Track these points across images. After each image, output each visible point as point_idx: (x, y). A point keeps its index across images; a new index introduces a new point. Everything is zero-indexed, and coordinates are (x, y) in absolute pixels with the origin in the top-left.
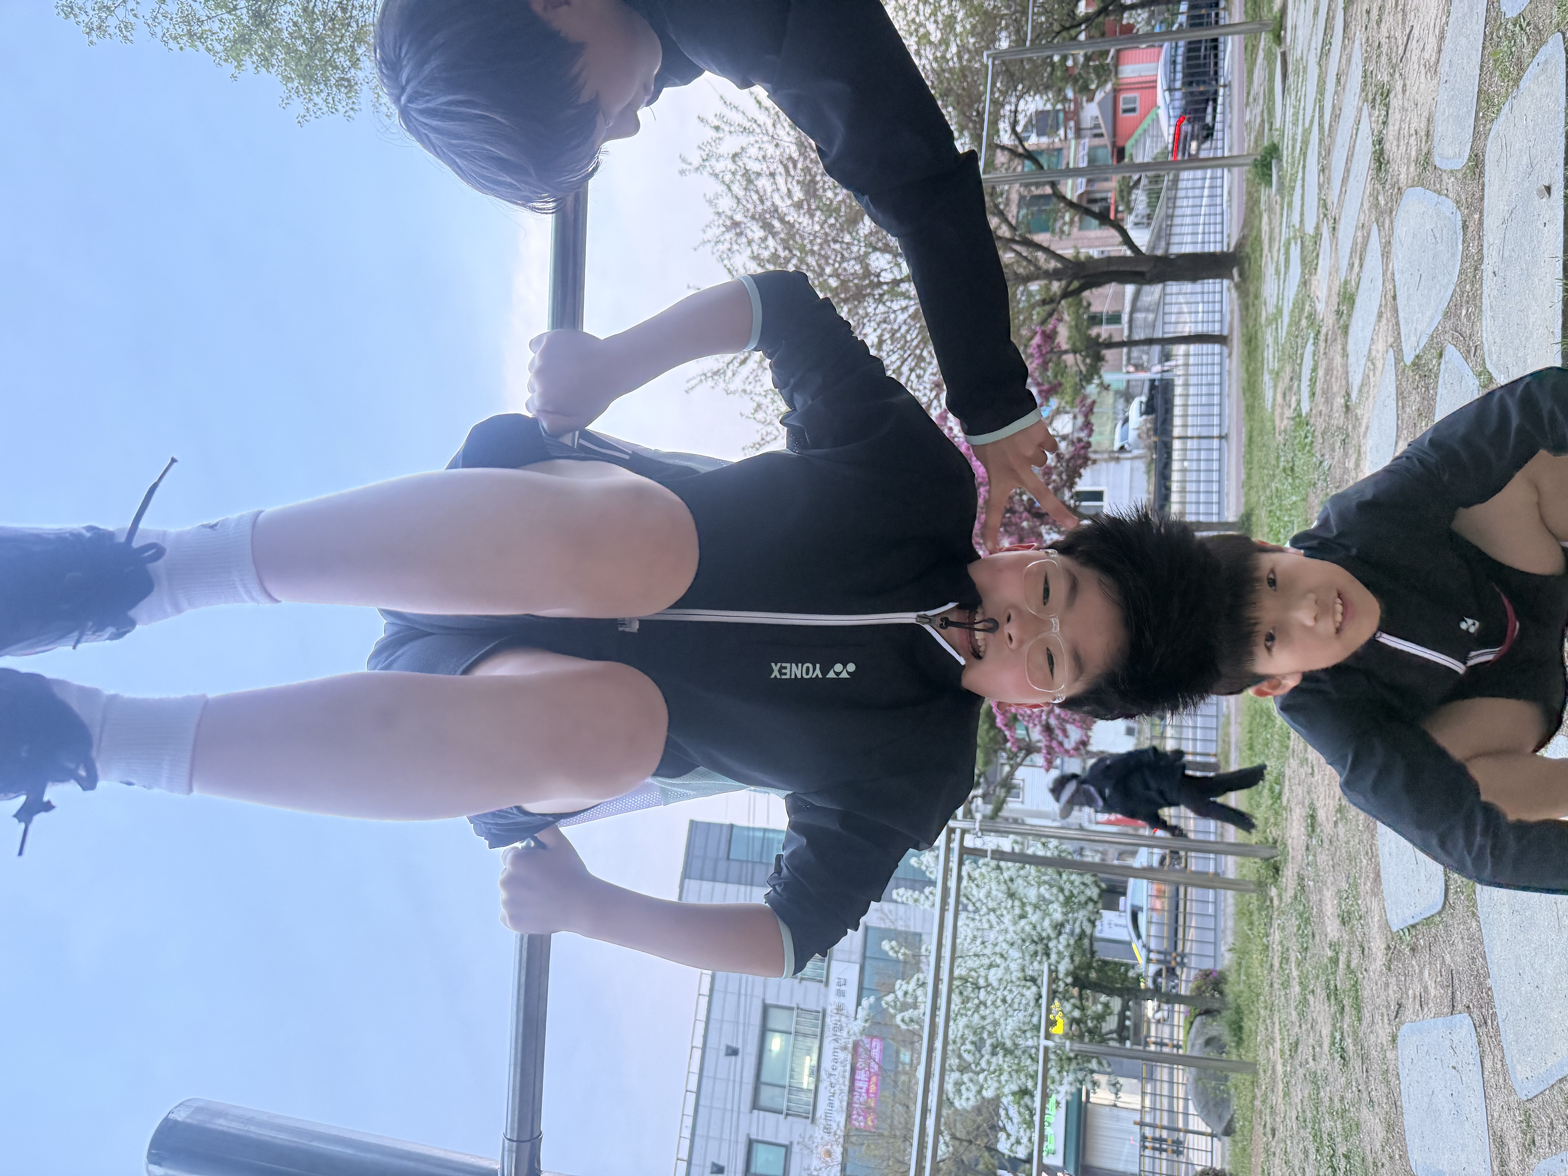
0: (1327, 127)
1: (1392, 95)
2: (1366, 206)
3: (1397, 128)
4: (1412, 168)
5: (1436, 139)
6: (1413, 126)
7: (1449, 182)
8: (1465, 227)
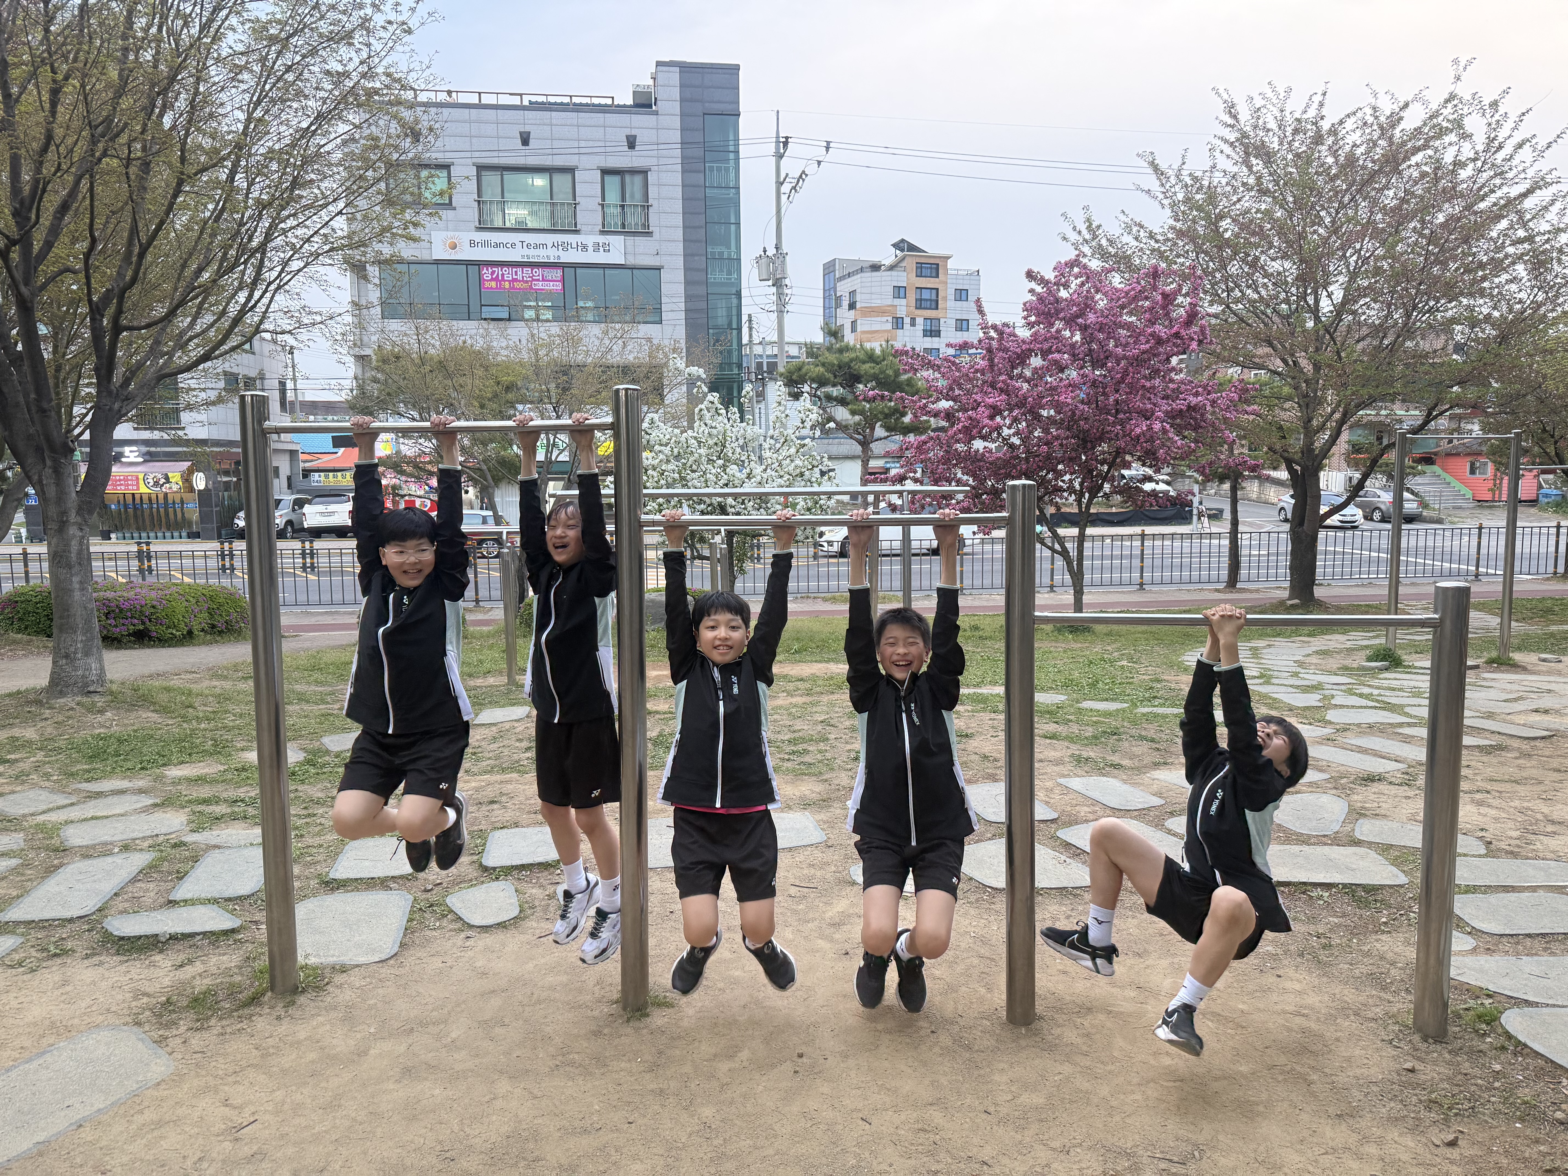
0: (1400, 730)
1: (1406, 788)
2: (1342, 769)
3: (1386, 792)
4: (1359, 805)
5: (1373, 821)
6: (1383, 805)
7: (1348, 828)
8: (1324, 836)
